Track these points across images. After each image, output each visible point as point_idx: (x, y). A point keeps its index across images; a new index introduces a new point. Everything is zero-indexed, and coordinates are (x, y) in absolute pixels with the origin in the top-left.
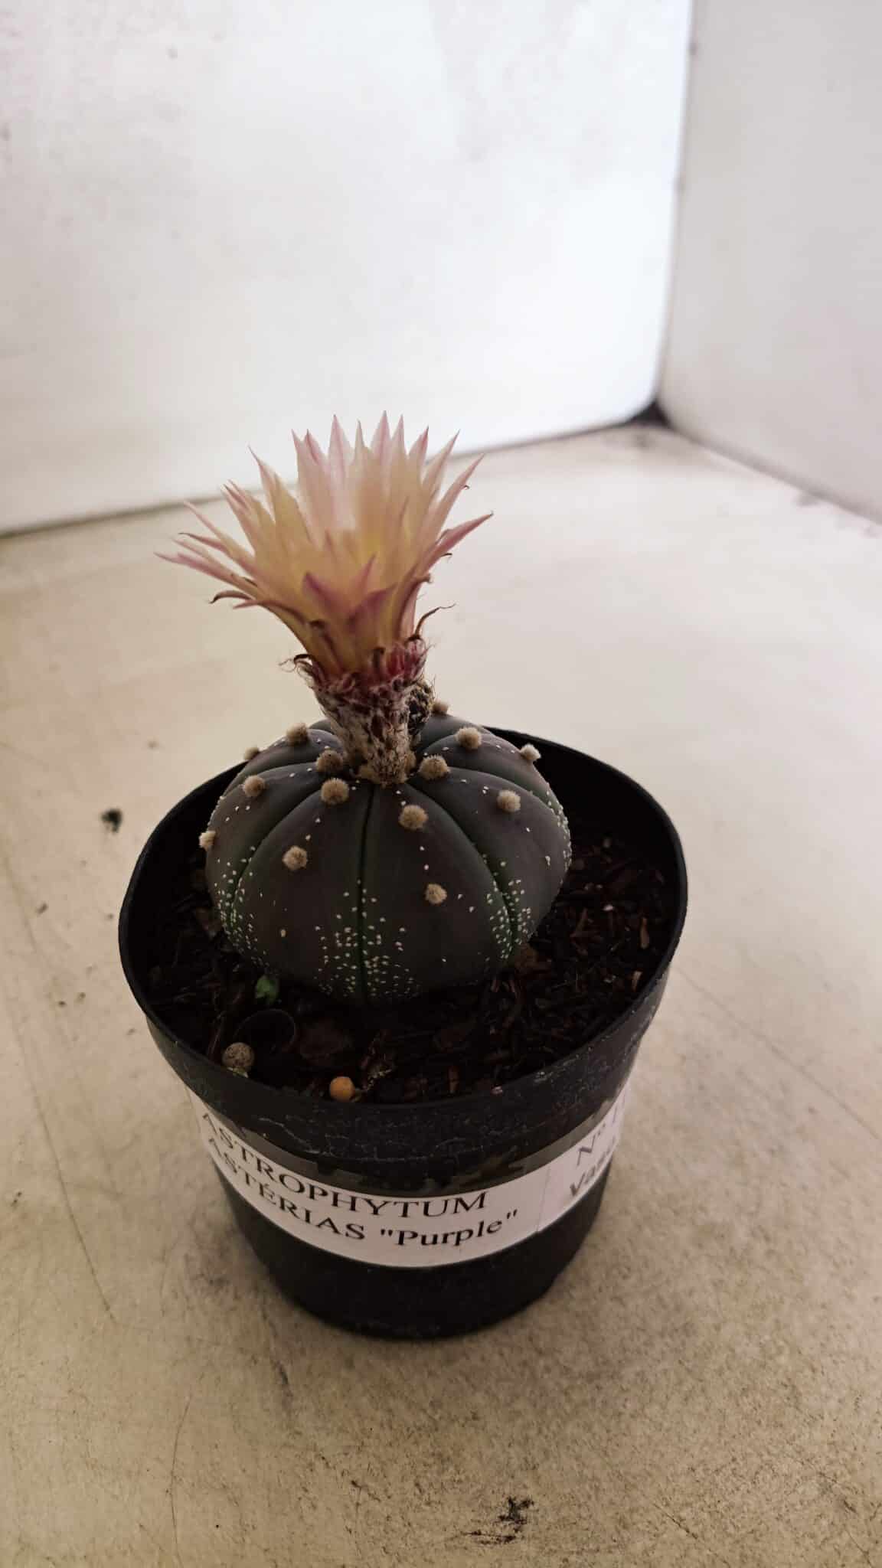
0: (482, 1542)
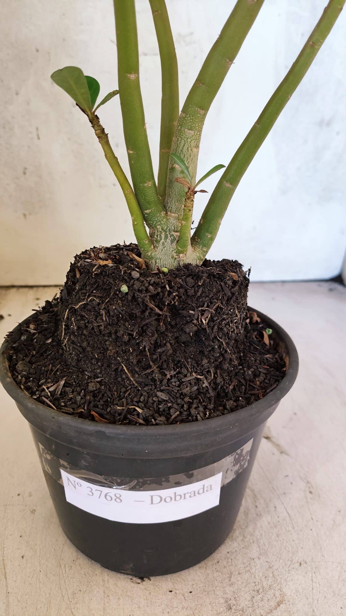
0: (132, 582)
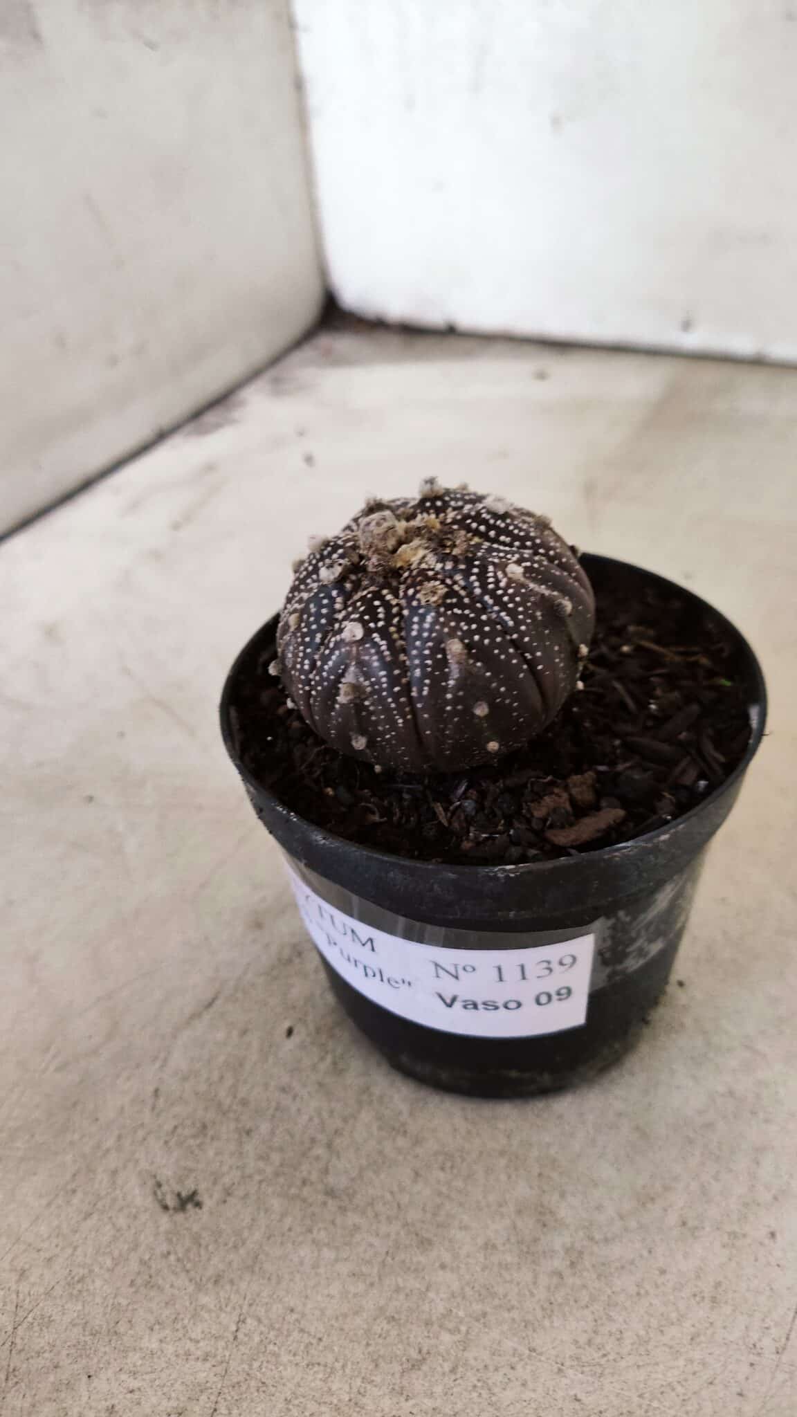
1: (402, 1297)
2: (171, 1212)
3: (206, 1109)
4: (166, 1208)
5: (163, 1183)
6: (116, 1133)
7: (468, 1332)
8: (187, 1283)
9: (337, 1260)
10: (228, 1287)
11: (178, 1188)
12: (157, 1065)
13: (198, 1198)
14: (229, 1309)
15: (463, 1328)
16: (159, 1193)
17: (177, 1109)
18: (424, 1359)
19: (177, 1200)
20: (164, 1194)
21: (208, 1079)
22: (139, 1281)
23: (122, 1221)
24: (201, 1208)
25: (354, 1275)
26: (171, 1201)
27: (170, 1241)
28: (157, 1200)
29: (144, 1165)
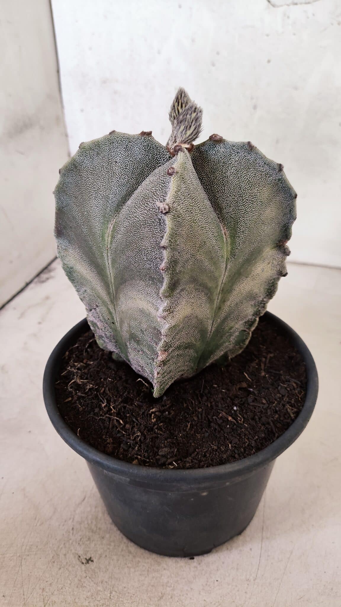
1: (155, 579)
2: (85, 564)
3: (89, 532)
4: (83, 563)
5: (80, 555)
6: (63, 543)
7: (174, 587)
8: (93, 584)
9: (135, 571)
10: (106, 583)
11: (85, 557)
12: (71, 520)
13: (92, 559)
14: (107, 590)
15: (173, 586)
16: (80, 559)
17: (80, 533)
18: (163, 596)
19: (86, 560)
20: (82, 559)
21: (88, 523)
22: (79, 586)
23: (70, 569)
24: (93, 562)
25: (141, 575)
26: (84, 561)
27: (85, 572)
28: (80, 561)
29: (73, 551)
